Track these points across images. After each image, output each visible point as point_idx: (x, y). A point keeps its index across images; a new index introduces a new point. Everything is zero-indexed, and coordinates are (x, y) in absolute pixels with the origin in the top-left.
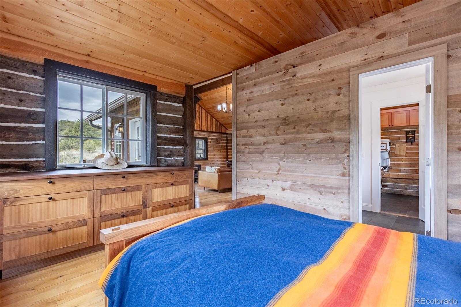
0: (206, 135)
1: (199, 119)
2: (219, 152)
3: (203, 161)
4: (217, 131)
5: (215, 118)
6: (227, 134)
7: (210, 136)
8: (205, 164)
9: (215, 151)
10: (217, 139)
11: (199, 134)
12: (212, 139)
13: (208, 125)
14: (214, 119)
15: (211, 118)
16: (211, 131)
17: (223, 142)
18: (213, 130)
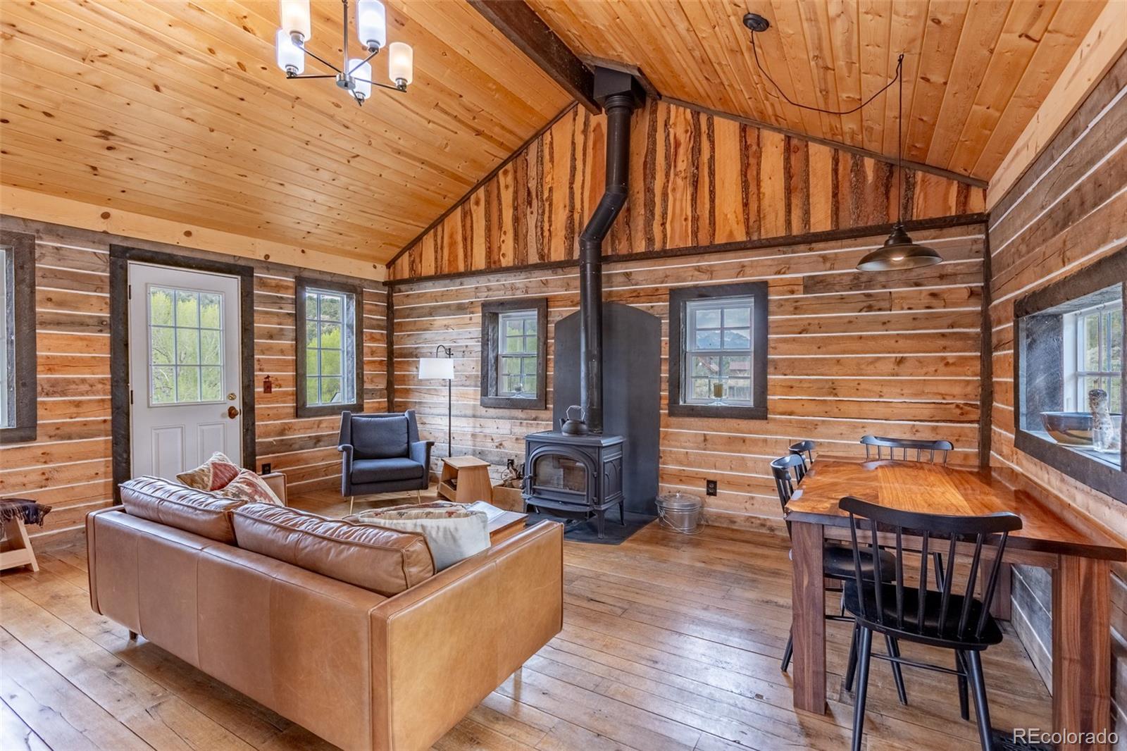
0: (759, 266)
1: (696, 184)
2: (890, 366)
3: (733, 423)
4: (847, 223)
5: (823, 142)
6: (983, 220)
7: (788, 269)
8: (744, 440)
9: (838, 361)
10: (857, 281)
11: (699, 269)
12: (811, 285)
13: (766, 203)
14: (814, 148)
15: (788, 150)
16: (797, 229)
17: (934, 295)
18: (806, 221)
